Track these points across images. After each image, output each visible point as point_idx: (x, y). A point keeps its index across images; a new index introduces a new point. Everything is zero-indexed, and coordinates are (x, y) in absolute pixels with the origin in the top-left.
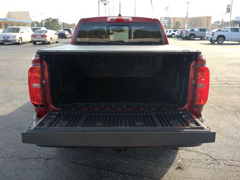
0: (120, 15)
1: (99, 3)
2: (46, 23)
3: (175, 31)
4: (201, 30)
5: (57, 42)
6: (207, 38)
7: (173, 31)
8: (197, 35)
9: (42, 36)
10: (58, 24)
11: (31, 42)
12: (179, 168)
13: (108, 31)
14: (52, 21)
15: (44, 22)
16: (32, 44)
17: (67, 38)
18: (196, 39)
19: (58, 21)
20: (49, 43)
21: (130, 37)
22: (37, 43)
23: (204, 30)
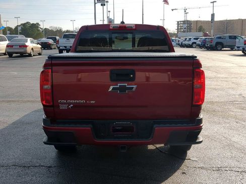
0: (123, 22)
1: (95, 3)
2: (22, 29)
3: (197, 39)
4: (230, 37)
5: (40, 54)
6: (238, 47)
7: (194, 39)
8: (225, 44)
9: (20, 46)
10: (39, 30)
11: (5, 54)
12: (184, 173)
13: (110, 39)
14: (30, 27)
15: (19, 28)
16: (8, 56)
17: (51, 49)
18: (225, 49)
19: (38, 27)
20: (30, 55)
21: (134, 45)
22: (14, 55)
23: (235, 38)
